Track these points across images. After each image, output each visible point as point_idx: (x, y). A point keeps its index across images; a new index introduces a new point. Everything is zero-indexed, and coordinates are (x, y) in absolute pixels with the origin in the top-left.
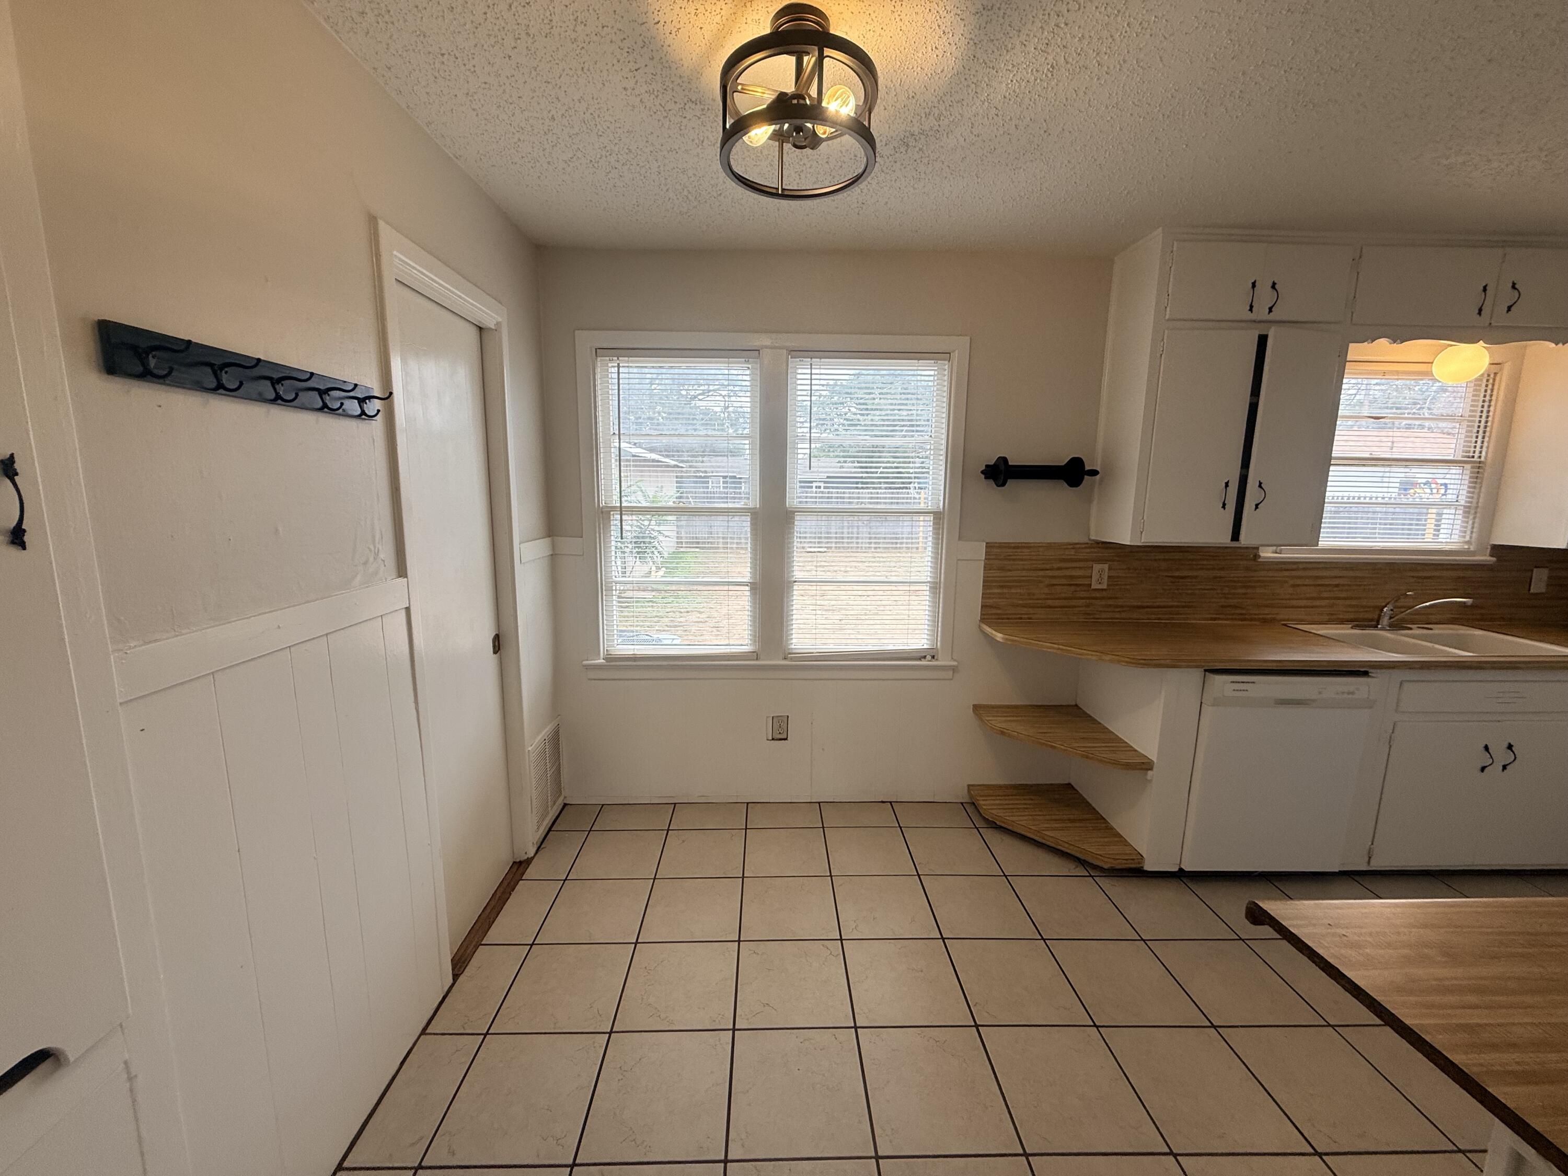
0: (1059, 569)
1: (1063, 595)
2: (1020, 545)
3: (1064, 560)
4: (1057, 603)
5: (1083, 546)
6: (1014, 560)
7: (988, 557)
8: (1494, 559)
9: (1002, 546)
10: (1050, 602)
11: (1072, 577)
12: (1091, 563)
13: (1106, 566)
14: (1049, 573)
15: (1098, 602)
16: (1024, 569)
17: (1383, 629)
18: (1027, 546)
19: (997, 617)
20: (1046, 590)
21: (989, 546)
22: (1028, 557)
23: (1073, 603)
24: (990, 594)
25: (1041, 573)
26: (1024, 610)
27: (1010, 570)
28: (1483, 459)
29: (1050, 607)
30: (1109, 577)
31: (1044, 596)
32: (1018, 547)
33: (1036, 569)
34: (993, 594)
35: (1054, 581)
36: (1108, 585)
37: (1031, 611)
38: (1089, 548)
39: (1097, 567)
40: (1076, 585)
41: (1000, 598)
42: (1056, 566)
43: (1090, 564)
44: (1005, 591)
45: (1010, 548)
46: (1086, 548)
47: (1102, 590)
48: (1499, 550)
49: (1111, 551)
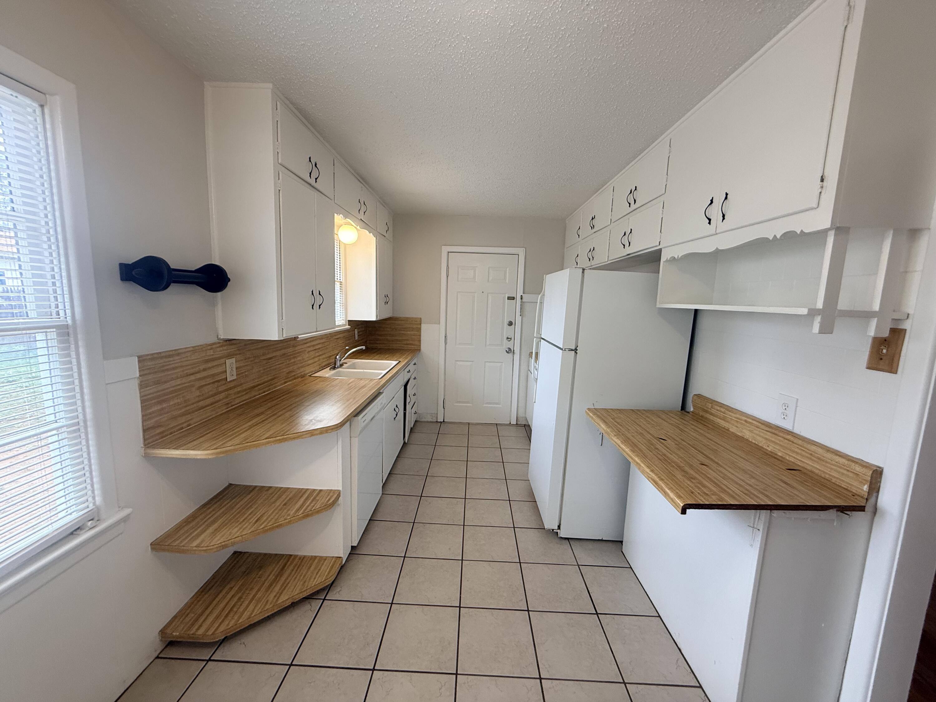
0: (204, 370)
1: (211, 393)
2: (171, 353)
3: (207, 361)
4: (208, 401)
5: (218, 345)
6: (167, 370)
7: (142, 373)
8: (350, 327)
9: (154, 357)
10: (201, 404)
11: (213, 375)
12: (224, 359)
13: (233, 360)
14: (198, 376)
15: (231, 392)
16: (178, 378)
17: (338, 367)
18: (177, 353)
19: (160, 436)
20: (198, 393)
21: (141, 359)
22: (179, 364)
23: (217, 398)
24: (150, 414)
25: (192, 378)
26: (183, 419)
27: (166, 382)
28: (341, 281)
29: (202, 408)
30: (237, 368)
31: (197, 399)
32: (169, 356)
33: (188, 375)
34: (153, 412)
35: (203, 383)
36: (237, 375)
37: (189, 417)
38: (222, 346)
39: (228, 362)
40: (218, 381)
41: (161, 415)
42: (202, 367)
43: (222, 361)
44: (164, 405)
45: (162, 358)
46: (220, 347)
47: (234, 380)
48: (350, 322)
49: (233, 347)
